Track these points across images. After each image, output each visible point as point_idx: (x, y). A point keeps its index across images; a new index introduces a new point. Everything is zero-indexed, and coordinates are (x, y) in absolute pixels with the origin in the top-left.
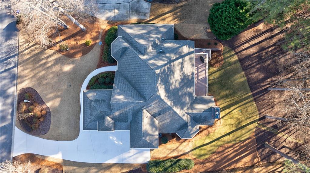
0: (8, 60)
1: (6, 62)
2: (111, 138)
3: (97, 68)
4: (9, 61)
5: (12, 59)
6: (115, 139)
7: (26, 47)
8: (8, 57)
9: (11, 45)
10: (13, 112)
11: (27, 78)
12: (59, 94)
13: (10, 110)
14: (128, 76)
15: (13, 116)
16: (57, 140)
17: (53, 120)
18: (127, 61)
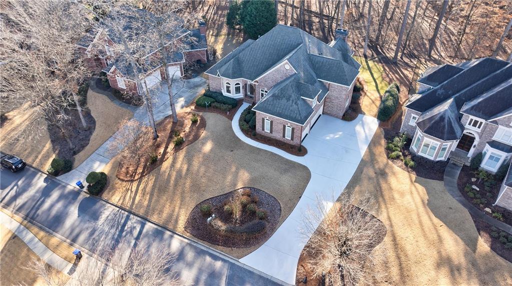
0: (126, 228)
1: (124, 233)
2: (328, 138)
3: (232, 120)
4: (128, 228)
5: (129, 223)
6: (332, 136)
7: (130, 197)
8: (121, 227)
9: (108, 217)
10: (212, 256)
11: (177, 210)
12: (234, 169)
13: (208, 259)
14: (266, 65)
15: (218, 257)
16: (300, 197)
17: (266, 188)
18: (250, 62)
